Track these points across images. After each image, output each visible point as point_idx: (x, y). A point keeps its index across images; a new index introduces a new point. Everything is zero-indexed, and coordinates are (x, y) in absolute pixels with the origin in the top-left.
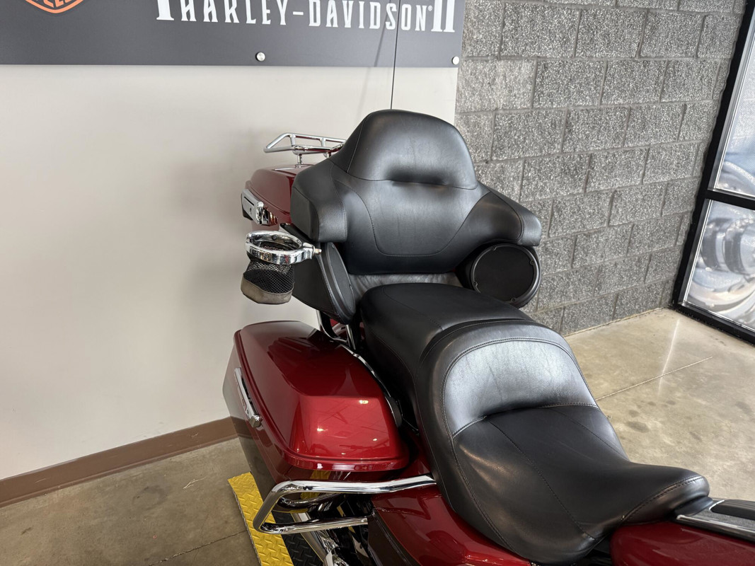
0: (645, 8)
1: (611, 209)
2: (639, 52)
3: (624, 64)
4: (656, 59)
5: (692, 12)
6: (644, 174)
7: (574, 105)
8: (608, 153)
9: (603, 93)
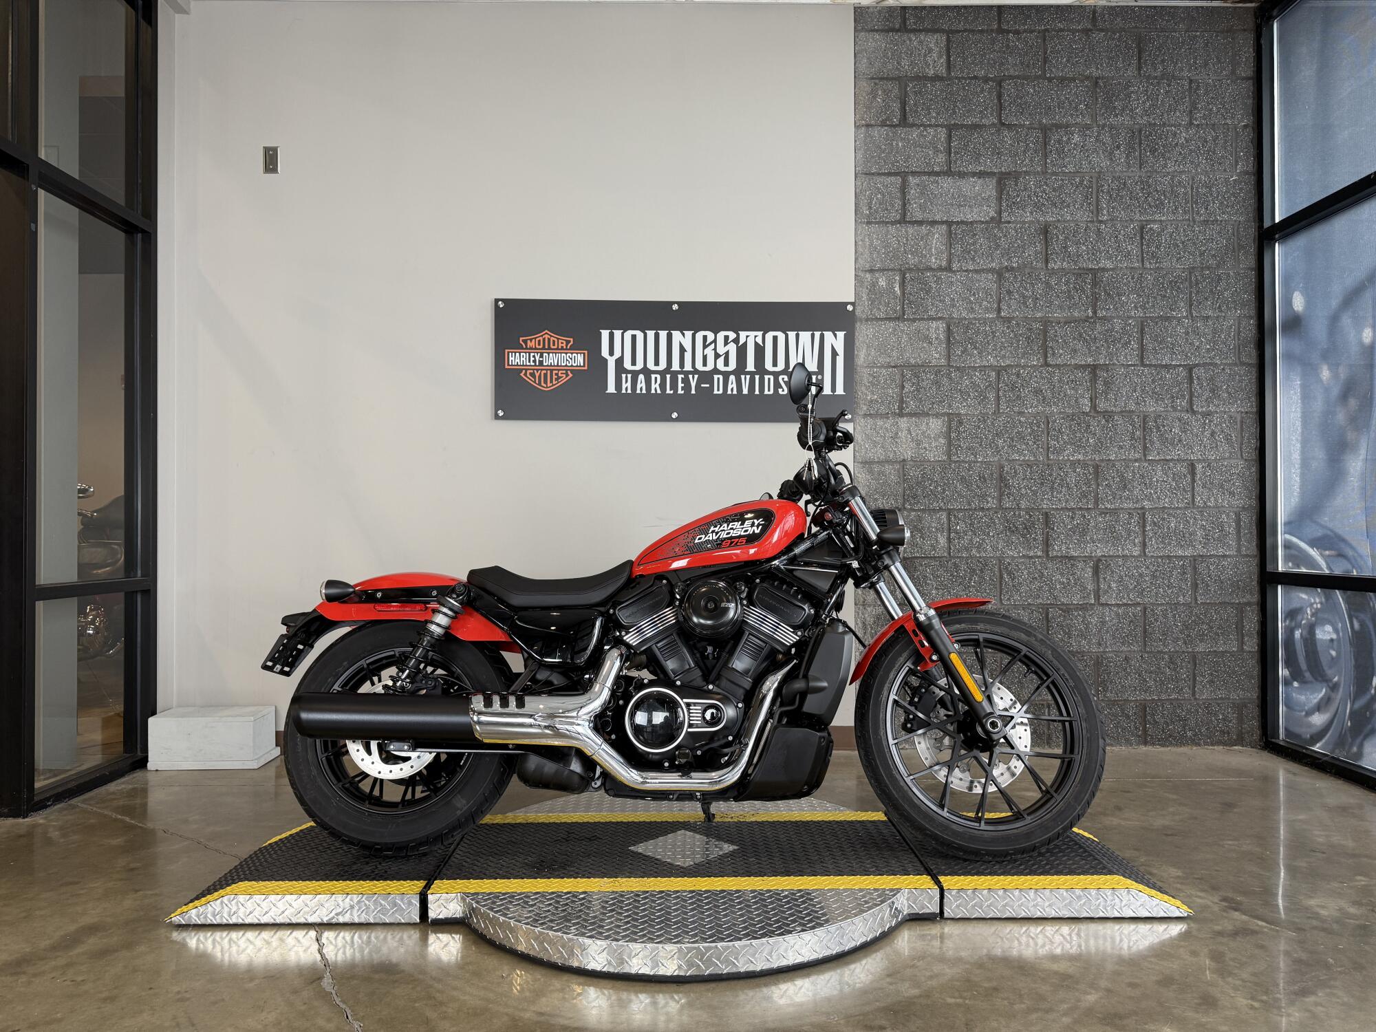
0: (1089, 365)
1: (1098, 582)
2: (1094, 407)
3: (1073, 420)
4: (1124, 414)
5: (1166, 365)
6: (1144, 545)
7: (1007, 460)
8: (1075, 514)
9: (1048, 448)
